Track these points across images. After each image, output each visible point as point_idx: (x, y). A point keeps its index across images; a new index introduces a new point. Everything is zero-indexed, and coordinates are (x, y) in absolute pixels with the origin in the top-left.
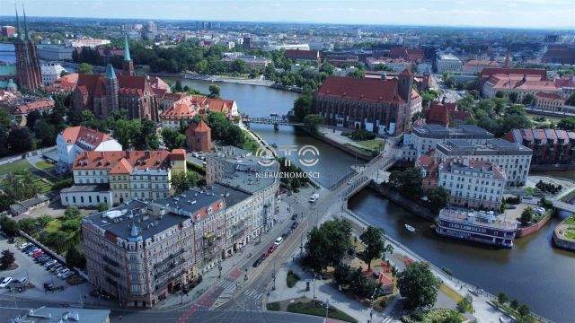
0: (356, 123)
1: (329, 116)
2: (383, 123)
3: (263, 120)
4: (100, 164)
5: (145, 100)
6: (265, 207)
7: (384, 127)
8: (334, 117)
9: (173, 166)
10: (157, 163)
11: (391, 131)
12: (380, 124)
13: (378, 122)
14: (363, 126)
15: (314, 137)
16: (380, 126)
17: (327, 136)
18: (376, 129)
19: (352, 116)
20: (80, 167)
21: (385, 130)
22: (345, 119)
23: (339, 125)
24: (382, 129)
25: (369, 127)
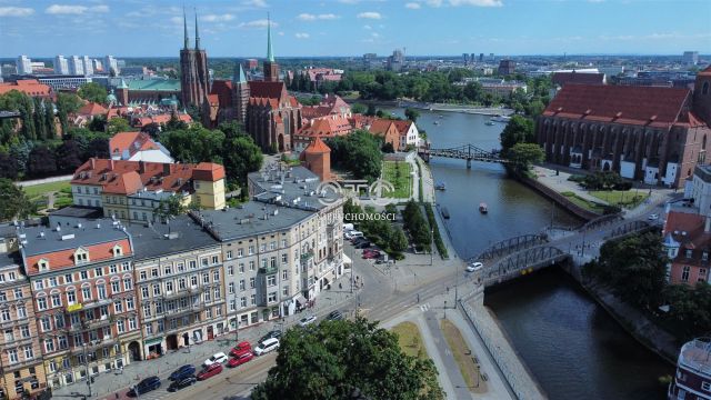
0: (604, 162)
1: (558, 149)
2: (653, 162)
3: (451, 153)
4: (103, 179)
5: (280, 115)
6: (262, 271)
7: (656, 170)
8: (567, 152)
9: (198, 190)
10: (176, 184)
11: (669, 179)
12: (649, 164)
13: (645, 160)
14: (617, 167)
15: (519, 181)
16: (648, 169)
17: (541, 180)
18: (639, 174)
19: (597, 150)
20: (79, 181)
21: (657, 176)
22: (586, 155)
23: (573, 165)
24: (650, 173)
25: (627, 169)
